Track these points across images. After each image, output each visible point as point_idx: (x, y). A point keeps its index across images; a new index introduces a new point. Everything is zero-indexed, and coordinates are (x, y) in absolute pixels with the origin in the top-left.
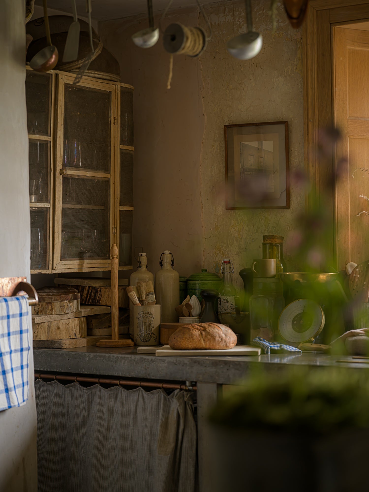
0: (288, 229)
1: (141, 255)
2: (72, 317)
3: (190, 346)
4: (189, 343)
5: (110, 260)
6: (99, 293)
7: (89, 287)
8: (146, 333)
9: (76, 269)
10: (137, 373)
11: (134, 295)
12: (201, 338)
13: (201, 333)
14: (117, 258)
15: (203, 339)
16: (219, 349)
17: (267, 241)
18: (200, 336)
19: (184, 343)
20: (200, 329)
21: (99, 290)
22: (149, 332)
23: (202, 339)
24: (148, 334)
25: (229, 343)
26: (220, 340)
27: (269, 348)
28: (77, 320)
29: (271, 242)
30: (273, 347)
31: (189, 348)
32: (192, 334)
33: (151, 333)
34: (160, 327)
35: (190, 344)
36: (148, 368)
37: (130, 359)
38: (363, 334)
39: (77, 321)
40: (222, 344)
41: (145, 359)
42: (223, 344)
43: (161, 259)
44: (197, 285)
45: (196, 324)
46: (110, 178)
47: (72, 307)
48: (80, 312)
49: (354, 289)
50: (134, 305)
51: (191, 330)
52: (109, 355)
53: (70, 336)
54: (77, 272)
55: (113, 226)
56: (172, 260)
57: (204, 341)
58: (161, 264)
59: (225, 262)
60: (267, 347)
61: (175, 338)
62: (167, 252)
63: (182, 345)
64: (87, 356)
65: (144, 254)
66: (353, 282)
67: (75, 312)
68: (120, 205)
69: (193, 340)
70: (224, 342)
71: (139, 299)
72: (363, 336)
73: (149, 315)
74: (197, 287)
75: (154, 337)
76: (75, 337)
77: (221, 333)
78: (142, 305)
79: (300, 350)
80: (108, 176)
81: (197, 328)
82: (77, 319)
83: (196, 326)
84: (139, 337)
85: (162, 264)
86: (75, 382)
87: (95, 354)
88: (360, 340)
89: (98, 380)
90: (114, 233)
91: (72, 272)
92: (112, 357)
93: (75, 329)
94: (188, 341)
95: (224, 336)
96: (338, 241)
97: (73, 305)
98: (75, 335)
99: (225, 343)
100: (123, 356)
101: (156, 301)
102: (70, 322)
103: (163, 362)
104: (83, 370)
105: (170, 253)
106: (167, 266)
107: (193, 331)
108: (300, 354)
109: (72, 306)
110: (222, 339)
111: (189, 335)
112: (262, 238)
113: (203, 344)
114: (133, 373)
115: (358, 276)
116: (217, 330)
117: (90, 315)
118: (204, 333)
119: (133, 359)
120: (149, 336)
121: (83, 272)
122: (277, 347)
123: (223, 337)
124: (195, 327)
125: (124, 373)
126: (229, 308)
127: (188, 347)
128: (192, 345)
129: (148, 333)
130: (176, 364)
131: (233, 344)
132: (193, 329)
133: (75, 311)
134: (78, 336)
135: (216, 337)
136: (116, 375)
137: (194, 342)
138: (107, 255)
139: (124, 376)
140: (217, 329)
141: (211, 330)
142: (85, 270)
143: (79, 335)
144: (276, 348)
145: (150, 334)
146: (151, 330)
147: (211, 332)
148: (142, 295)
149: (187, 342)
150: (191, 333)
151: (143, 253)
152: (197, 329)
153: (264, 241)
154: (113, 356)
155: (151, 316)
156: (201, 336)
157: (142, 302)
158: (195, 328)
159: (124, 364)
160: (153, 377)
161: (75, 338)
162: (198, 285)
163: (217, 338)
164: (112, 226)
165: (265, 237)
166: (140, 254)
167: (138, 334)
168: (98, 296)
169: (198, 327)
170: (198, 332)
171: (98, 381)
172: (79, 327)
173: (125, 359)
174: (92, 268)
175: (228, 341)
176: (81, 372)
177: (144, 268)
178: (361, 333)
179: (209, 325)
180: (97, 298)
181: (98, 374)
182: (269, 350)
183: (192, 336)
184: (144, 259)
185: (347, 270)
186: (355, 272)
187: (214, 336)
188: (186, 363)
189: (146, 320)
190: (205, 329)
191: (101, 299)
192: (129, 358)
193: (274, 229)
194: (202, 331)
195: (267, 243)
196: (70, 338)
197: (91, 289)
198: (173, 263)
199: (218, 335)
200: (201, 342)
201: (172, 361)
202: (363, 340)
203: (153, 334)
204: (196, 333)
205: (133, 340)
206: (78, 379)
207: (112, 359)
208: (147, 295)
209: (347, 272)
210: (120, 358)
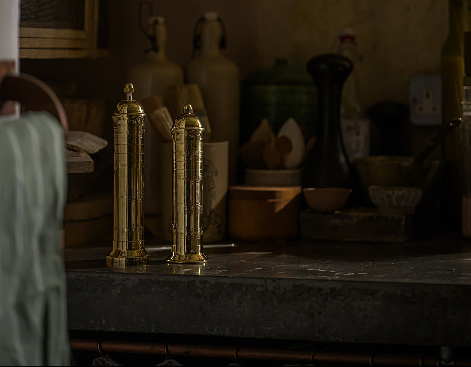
1: (156, 22)
10: (282, 327)
36: (320, 313)
37: (259, 289)
56: (221, 36)
58: (197, 43)
62: (212, 16)
64: (116, 283)
65: (161, 20)
75: (216, 222)
105: (219, 20)
106: (213, 49)
119: (270, 288)
125: (240, 329)
130: (413, 302)
136: (214, 333)
159: (240, 303)
166: (152, 20)
173: (244, 289)
176: (97, 328)
181: (153, 331)
184: (162, 31)
192: (257, 286)
198: (223, 44)
203: (214, 214)
207: (199, 291)
210: (226, 286)
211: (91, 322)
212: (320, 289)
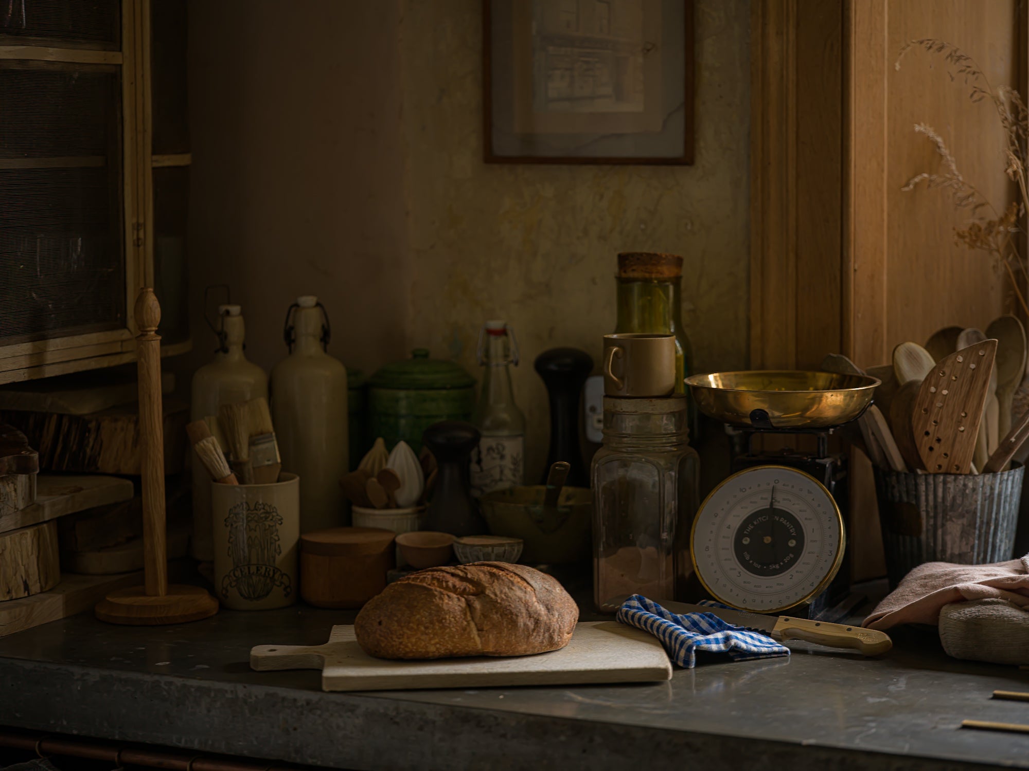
0: (689, 227)
1: (228, 313)
2: (13, 527)
3: (432, 649)
4: (431, 639)
5: (126, 331)
6: (93, 436)
7: (61, 417)
8: (258, 570)
9: (22, 371)
10: (255, 743)
11: (215, 450)
12: (468, 622)
13: (469, 605)
14: (156, 332)
15: (476, 625)
16: (528, 653)
17: (633, 270)
18: (465, 614)
19: (414, 640)
20: (465, 589)
21: (92, 425)
22: (266, 568)
23: (472, 625)
24: (263, 573)
25: (560, 632)
26: (531, 625)
27: (694, 648)
28: (29, 534)
29: (647, 275)
30: (705, 646)
31: (431, 655)
32: (439, 609)
33: (274, 570)
34: (301, 548)
35: (433, 642)
36: (295, 729)
37: (229, 696)
38: (997, 597)
39: (29, 540)
40: (537, 640)
41: (284, 699)
42: (540, 639)
43: (290, 323)
44: (403, 403)
45: (448, 573)
46: (121, 66)
47: (13, 497)
48: (40, 507)
49: (927, 433)
50: (215, 480)
51: (435, 596)
52: (156, 678)
53: (9, 592)
54: (26, 379)
55: (134, 221)
56: (323, 326)
57: (480, 630)
58: (290, 337)
59: (490, 332)
60: (685, 646)
61: (380, 623)
62: (308, 301)
63: (407, 646)
64: (75, 678)
65: (235, 309)
66: (926, 410)
67: (22, 510)
68: (154, 153)
69: (443, 627)
70: (544, 633)
71: (227, 455)
72: (996, 607)
73: (267, 512)
74: (403, 407)
75: (282, 583)
76: (26, 592)
77: (534, 599)
78: (241, 480)
79: (785, 648)
80: (115, 58)
81: (454, 586)
82: (29, 532)
83: (452, 581)
84: (234, 584)
85: (293, 337)
86: (37, 757)
87: (106, 673)
88: (991, 620)
89: (116, 754)
90: (138, 243)
91: (9, 382)
92: (166, 688)
93: (23, 567)
94: (426, 634)
95: (541, 609)
96: (855, 270)
97: (15, 490)
98: (26, 588)
99: (547, 635)
100: (205, 684)
101: (282, 463)
102: (8, 544)
103: (349, 714)
104: (65, 723)
105: (318, 304)
106: (310, 345)
107: (441, 599)
108: (787, 661)
109: (13, 493)
110: (537, 622)
111: (430, 614)
112: (615, 259)
113: (477, 639)
114: (241, 743)
115: (945, 392)
116: (519, 593)
117: (70, 512)
118: (477, 605)
119: (241, 695)
120: (268, 581)
121: (42, 377)
122: (717, 641)
123: (539, 615)
124: (447, 582)
125: (210, 742)
126: (508, 473)
127: (428, 653)
128: (438, 646)
129: (263, 570)
130: (397, 723)
131: (568, 633)
132: (441, 593)
133: (21, 506)
134: (35, 588)
135: (517, 616)
136: (182, 744)
137: (446, 637)
138: (119, 315)
139: (208, 749)
140: (520, 588)
141: (501, 592)
142: (50, 372)
143: (38, 585)
144: (714, 647)
145: (271, 573)
146: (274, 561)
147: (502, 599)
148: (238, 446)
149: (423, 637)
150: (437, 605)
151: (229, 303)
152: (454, 589)
153: (625, 272)
154: (171, 683)
155: (273, 517)
156: (468, 614)
157: (236, 466)
158: (447, 588)
159: (209, 711)
160: (315, 761)
161: (26, 594)
162: (403, 401)
163: (523, 620)
164: (130, 221)
165: (624, 260)
166: (223, 308)
167: (232, 574)
168: (91, 444)
169: (458, 583)
170: (459, 600)
171: (116, 759)
172: (38, 558)
173: (212, 694)
174: (71, 364)
175: (556, 626)
176: (58, 730)
177: (236, 354)
178: (990, 595)
179: (492, 575)
180: (88, 450)
181: (117, 737)
182: (693, 654)
183: (439, 616)
184: (235, 326)
185: (899, 369)
186: (933, 381)
187: (511, 613)
188: (434, 722)
189: (255, 531)
190: (480, 591)
191: (99, 454)
192: (226, 691)
193: (643, 226)
194: (471, 597)
195: (634, 280)
196: (8, 598)
197: (65, 421)
198: (325, 336)
199: (524, 611)
200: (469, 634)
201: (382, 711)
202: (1002, 619)
203: (279, 573)
204: (453, 604)
205: (212, 592)
206: (47, 746)
207: (165, 693)
208: (253, 442)
209: (897, 375)
210: (193, 690)
211: (52, 722)
212: (295, 700)
